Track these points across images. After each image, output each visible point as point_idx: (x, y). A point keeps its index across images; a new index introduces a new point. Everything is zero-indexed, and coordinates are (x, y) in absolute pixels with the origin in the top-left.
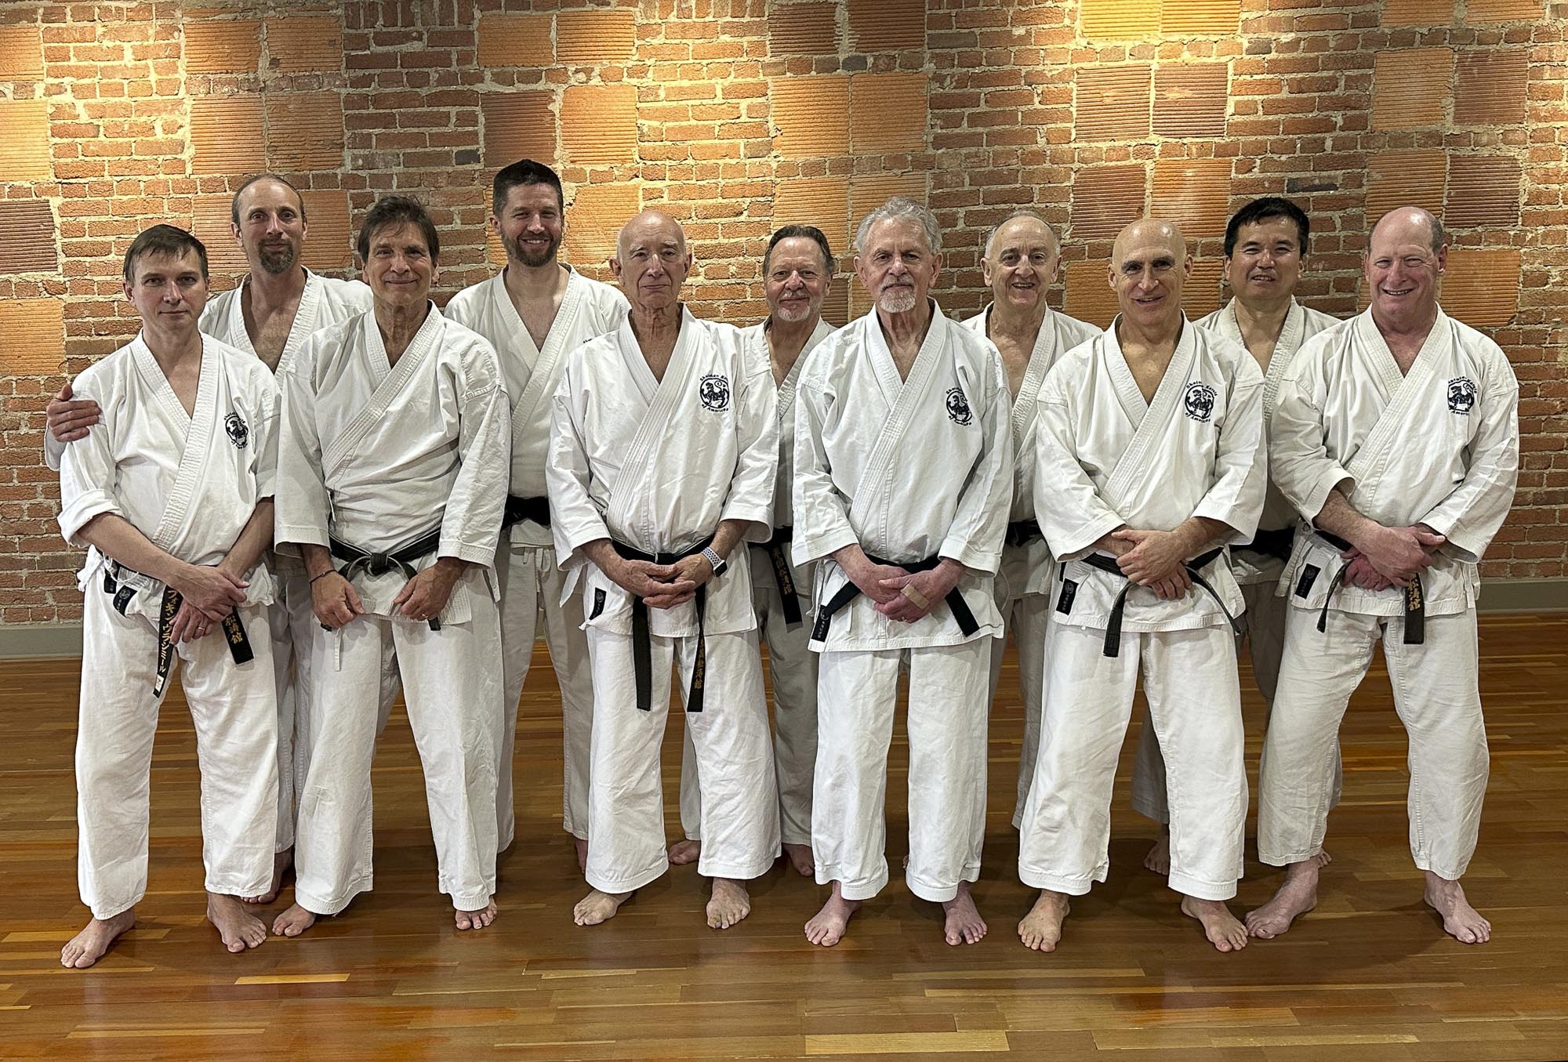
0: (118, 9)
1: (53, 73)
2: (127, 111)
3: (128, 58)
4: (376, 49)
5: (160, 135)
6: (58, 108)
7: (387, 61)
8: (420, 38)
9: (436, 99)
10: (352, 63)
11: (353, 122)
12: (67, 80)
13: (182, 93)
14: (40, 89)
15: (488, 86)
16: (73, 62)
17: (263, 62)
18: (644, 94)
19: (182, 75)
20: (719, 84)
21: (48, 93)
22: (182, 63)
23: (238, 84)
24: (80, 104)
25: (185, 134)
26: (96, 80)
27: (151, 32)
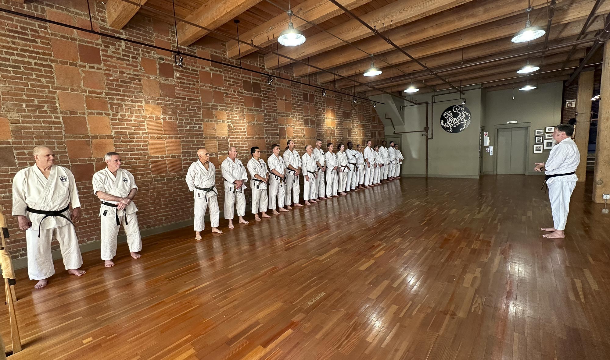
1: (228, 119)
2: (238, 126)
3: (238, 118)
5: (243, 130)
6: (229, 125)
7: (269, 121)
9: (274, 127)
10: (265, 122)
11: (266, 130)
12: (230, 121)
13: (245, 124)
14: (226, 121)
15: (279, 126)
16: (231, 118)
17: (255, 120)
18: (294, 128)
19: (245, 121)
20: (300, 128)
21: (227, 122)
22: (245, 120)
24: (232, 124)
25: (246, 130)
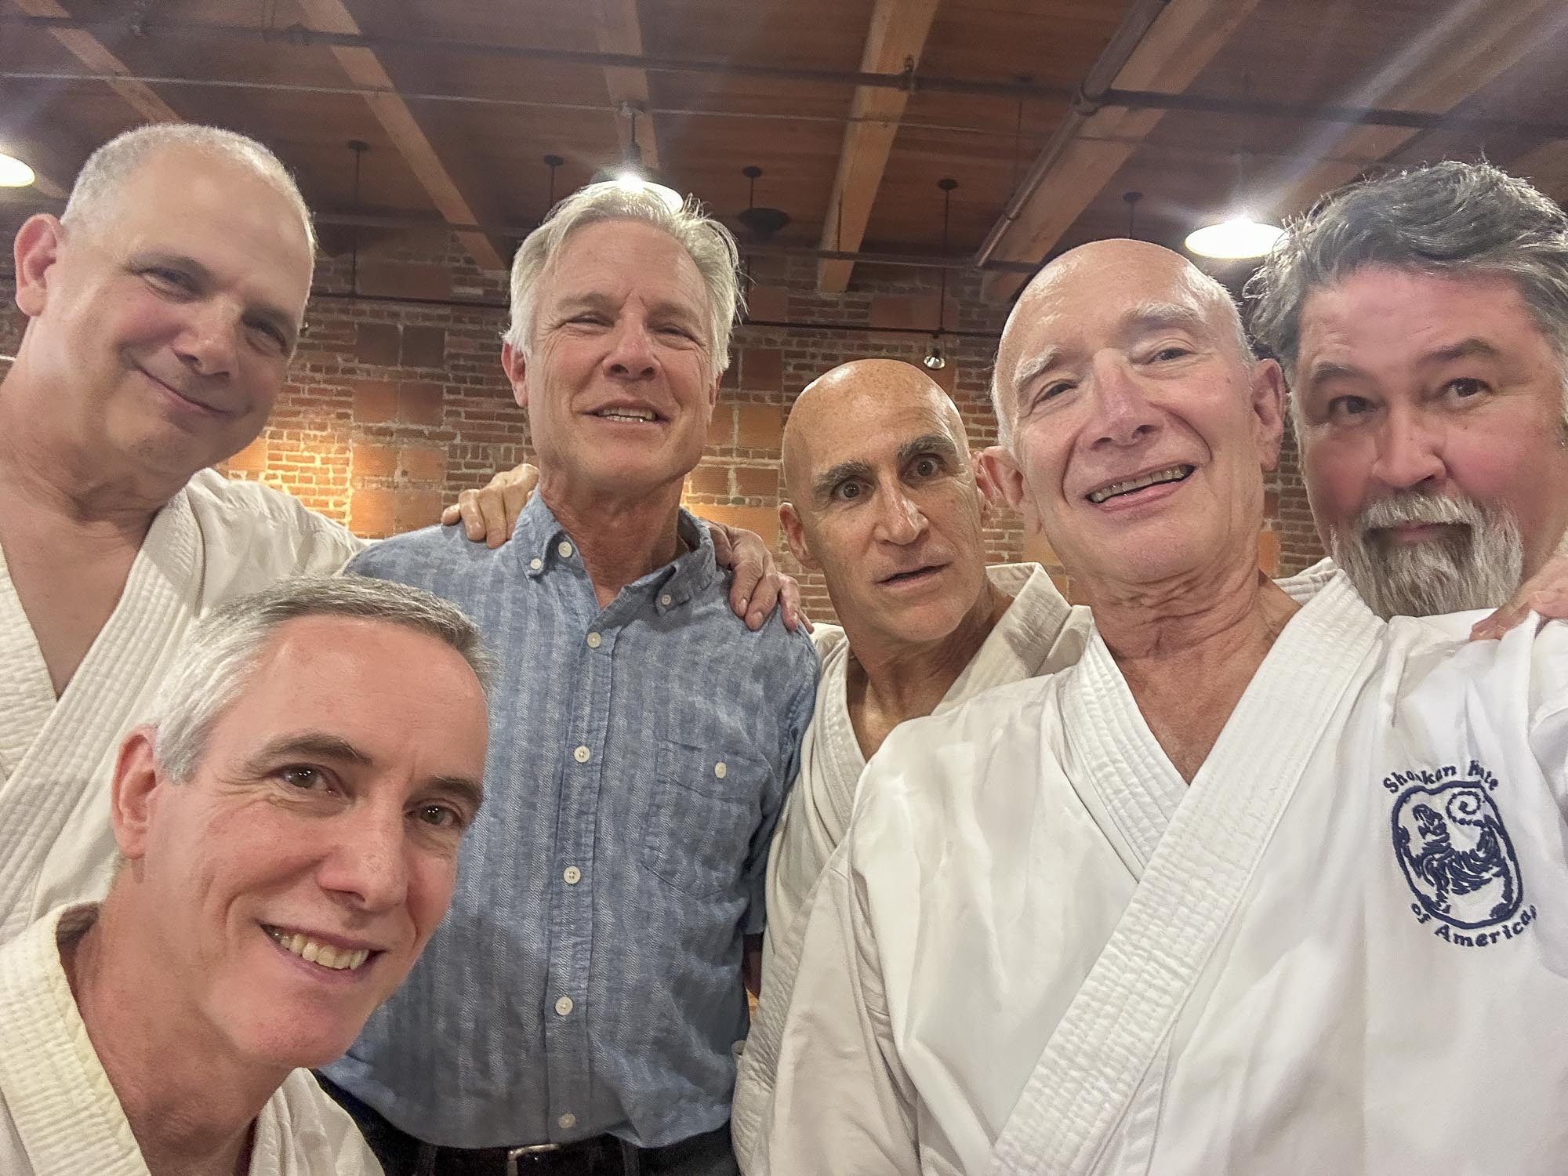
0: (315, 436)
1: (271, 467)
3: (318, 464)
4: (464, 470)
8: (491, 466)
10: (450, 477)
12: (280, 473)
13: (348, 485)
14: (262, 476)
16: (284, 462)
17: (398, 472)
19: (349, 475)
21: (267, 478)
23: (382, 483)
26: (296, 473)
27: (333, 450)
